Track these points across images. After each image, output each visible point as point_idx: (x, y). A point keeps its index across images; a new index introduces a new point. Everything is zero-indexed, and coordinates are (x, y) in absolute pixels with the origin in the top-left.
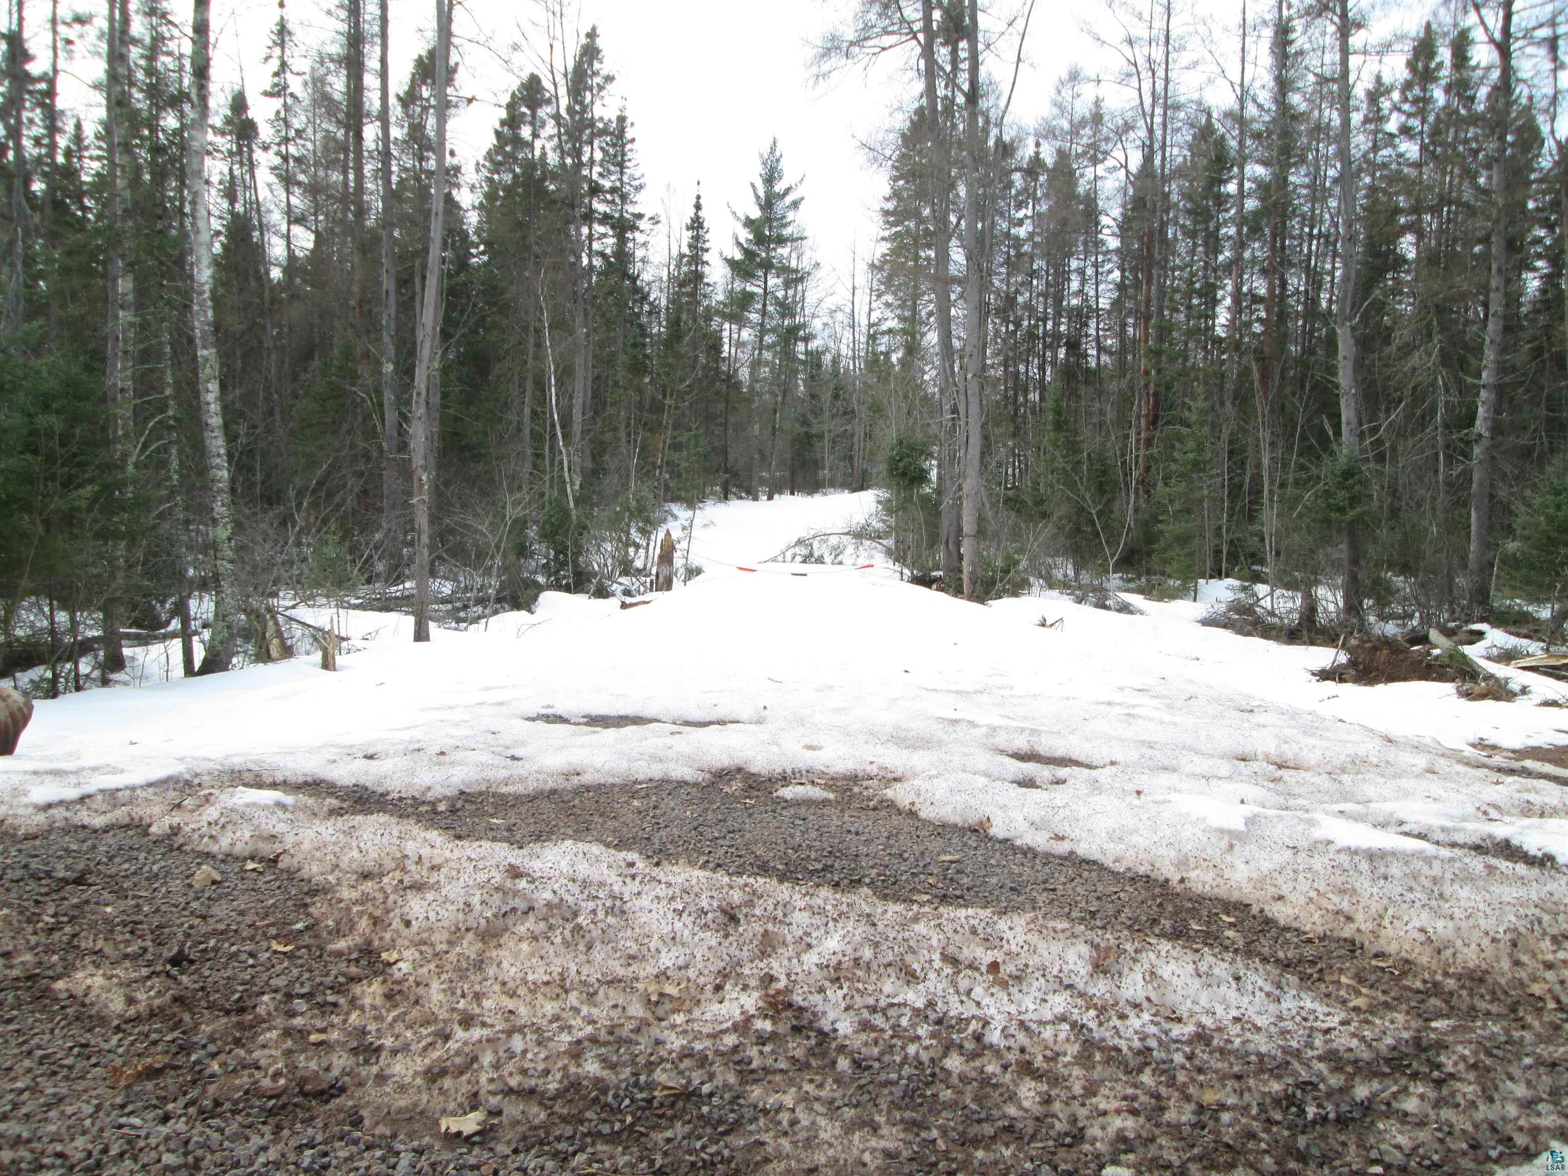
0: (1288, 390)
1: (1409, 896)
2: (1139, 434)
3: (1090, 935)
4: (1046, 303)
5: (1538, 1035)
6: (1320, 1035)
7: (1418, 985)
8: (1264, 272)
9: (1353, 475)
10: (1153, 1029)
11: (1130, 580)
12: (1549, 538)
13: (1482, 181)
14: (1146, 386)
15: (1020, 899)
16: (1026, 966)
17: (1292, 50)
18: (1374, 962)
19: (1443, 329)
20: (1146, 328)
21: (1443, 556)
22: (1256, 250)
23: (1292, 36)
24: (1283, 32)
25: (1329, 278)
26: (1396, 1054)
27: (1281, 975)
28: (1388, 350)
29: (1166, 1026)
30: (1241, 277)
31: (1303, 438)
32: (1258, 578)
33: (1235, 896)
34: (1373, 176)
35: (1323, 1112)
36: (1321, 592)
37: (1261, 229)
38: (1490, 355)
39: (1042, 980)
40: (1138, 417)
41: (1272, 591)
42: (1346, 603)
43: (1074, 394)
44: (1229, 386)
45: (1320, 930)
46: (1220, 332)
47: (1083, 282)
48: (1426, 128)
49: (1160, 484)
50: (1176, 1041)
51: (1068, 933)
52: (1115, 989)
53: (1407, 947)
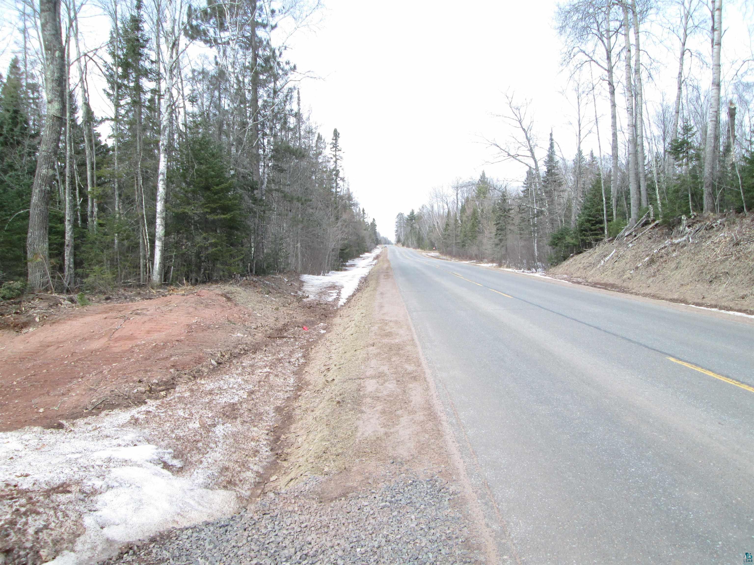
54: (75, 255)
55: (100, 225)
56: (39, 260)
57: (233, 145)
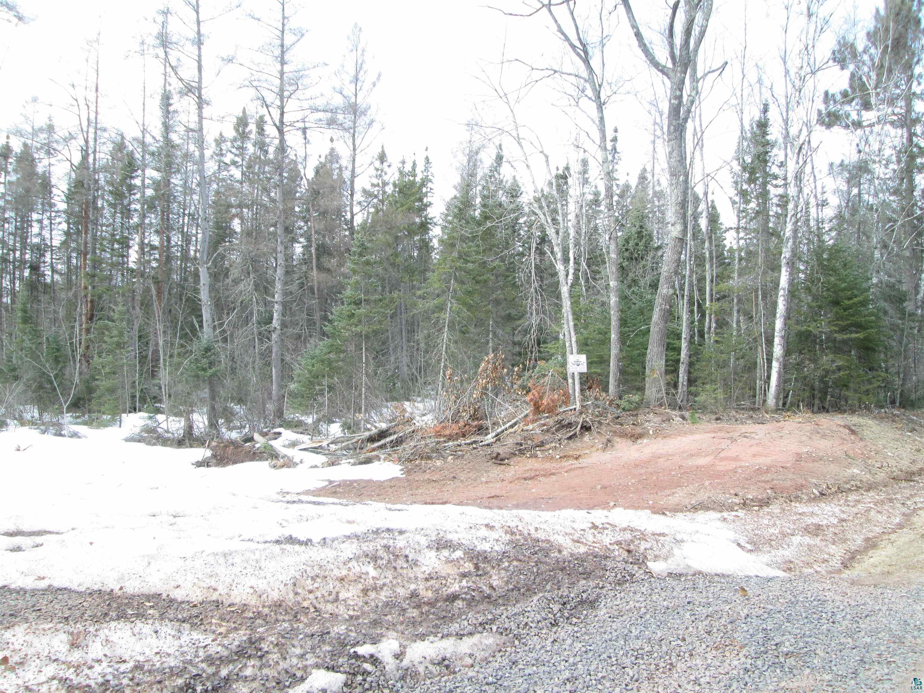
0: (173, 301)
1: (244, 572)
2: (81, 325)
3: (67, 628)
4: (15, 240)
5: (305, 624)
6: (202, 650)
7: (251, 615)
8: (157, 232)
9: (210, 350)
10: (110, 670)
11: (78, 417)
12: (309, 381)
13: (272, 194)
14: (86, 296)
15: (17, 619)
16: (26, 655)
17: (171, 109)
18: (228, 609)
19: (255, 271)
20: (85, 259)
21: (259, 393)
22: (152, 219)
23: (171, 101)
24: (166, 99)
25: (194, 239)
26: (240, 649)
27: (180, 625)
28: (227, 281)
29: (117, 666)
30: (144, 234)
31: (182, 329)
32: (158, 411)
33: (153, 591)
34: (218, 184)
35: (205, 687)
36: (195, 417)
37: (155, 207)
38: (278, 286)
39: (38, 661)
40: (81, 315)
41: (167, 418)
42: (209, 422)
43: (36, 300)
44: (138, 298)
45: (200, 599)
46: (132, 265)
47: (42, 228)
48: (244, 163)
49: (96, 357)
50: (124, 673)
51: (53, 630)
52: (84, 655)
53: (244, 598)
54: (689, 373)
55: (717, 341)
56: (655, 375)
57: (876, 248)
